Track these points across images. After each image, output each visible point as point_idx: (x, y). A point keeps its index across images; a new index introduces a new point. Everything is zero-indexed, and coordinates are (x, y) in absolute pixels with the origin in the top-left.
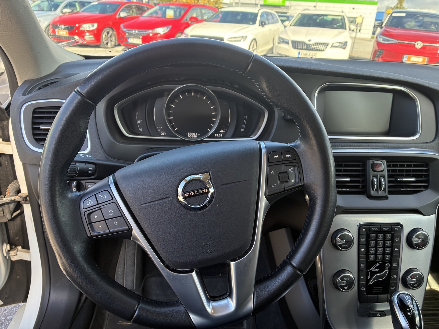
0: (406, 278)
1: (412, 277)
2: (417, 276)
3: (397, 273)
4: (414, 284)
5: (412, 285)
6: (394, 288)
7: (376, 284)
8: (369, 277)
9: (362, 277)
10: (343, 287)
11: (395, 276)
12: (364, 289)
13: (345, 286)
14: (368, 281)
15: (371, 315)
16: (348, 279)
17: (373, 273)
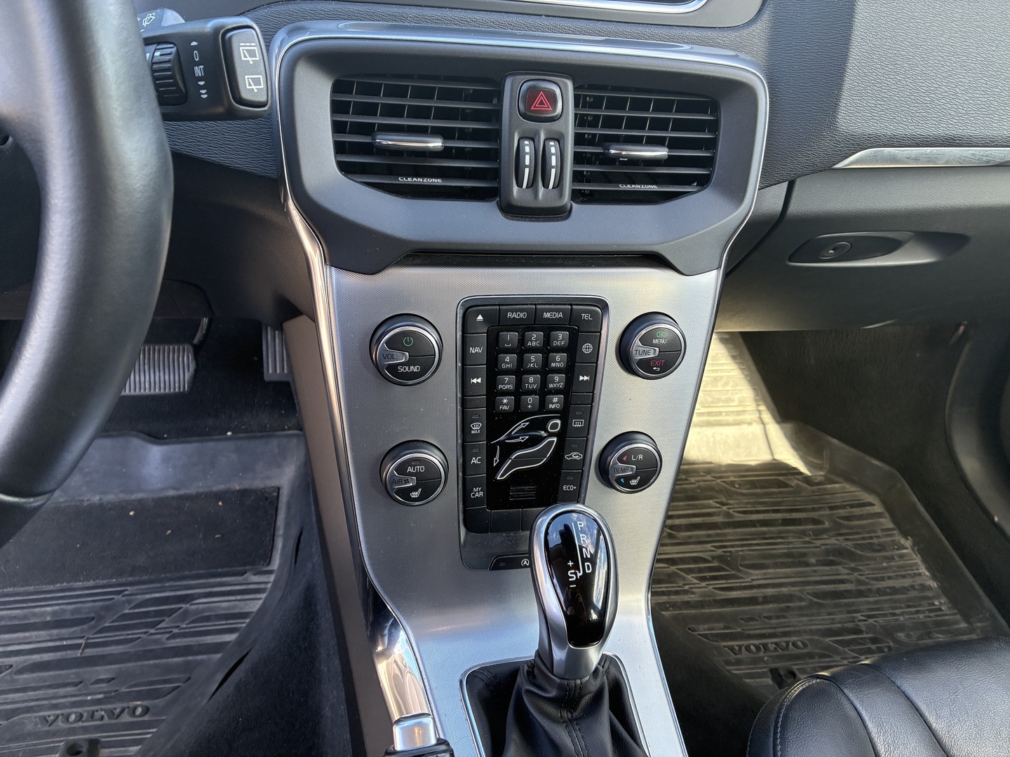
0: (609, 458)
1: (625, 459)
2: (641, 457)
3: (585, 448)
4: (628, 478)
5: (622, 480)
6: (573, 488)
7: (517, 478)
8: (497, 458)
9: (474, 461)
10: (405, 493)
11: (576, 456)
12: (481, 494)
13: (414, 489)
14: (492, 471)
15: (502, 564)
16: (421, 468)
17: (508, 450)
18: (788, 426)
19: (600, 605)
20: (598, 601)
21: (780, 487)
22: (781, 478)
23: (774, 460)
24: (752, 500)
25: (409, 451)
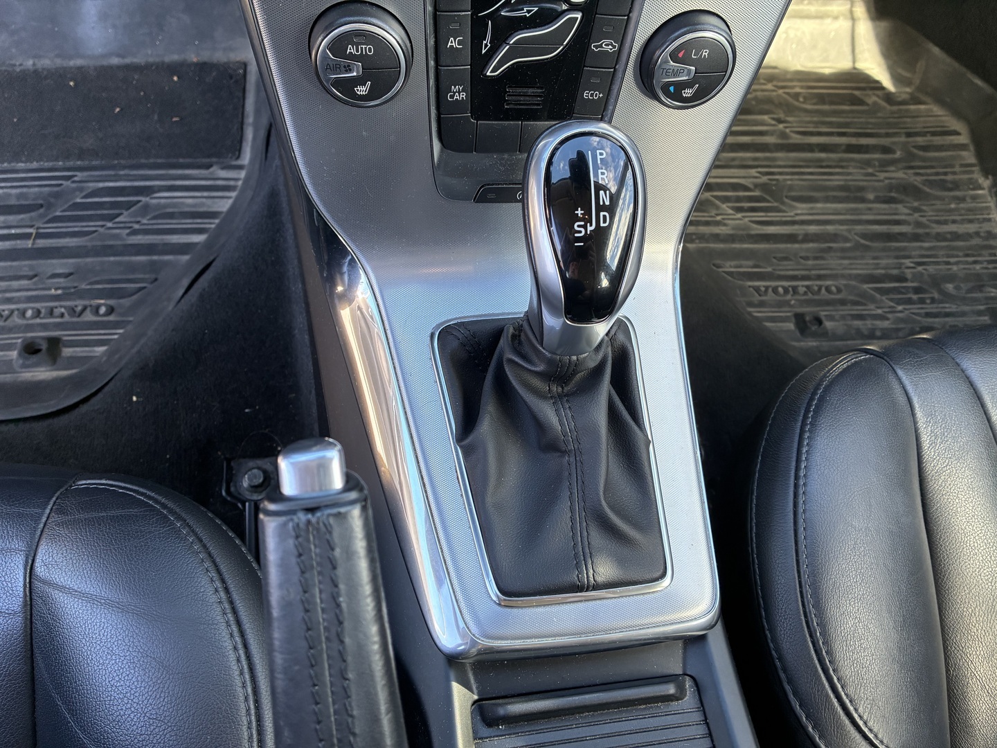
0: (658, 53)
1: (680, 55)
2: (705, 53)
3: (622, 34)
4: (681, 86)
5: (672, 89)
6: (598, 95)
7: (517, 75)
8: (487, 42)
9: (453, 43)
10: (347, 86)
11: (608, 46)
12: (463, 95)
13: (360, 81)
14: (480, 61)
15: (490, 196)
16: (369, 50)
17: (506, 28)
18: (884, 24)
19: (614, 265)
20: (613, 257)
21: (853, 104)
22: (857, 93)
23: (855, 68)
24: (815, 119)
25: (352, 19)
